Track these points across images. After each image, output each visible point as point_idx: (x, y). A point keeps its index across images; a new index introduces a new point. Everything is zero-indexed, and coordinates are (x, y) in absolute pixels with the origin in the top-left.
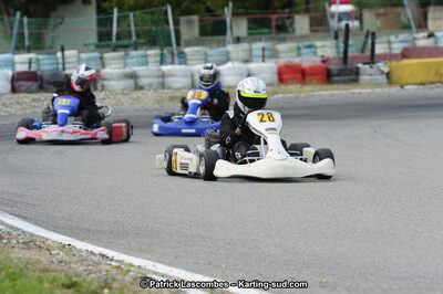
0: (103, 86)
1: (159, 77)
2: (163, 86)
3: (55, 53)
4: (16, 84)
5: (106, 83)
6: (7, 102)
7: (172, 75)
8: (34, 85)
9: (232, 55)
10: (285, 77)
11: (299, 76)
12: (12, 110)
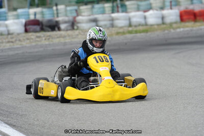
0: (78, 27)
1: (110, 20)
2: (112, 26)
3: (52, 8)
4: (28, 27)
5: (79, 25)
6: (21, 39)
7: (117, 19)
8: (38, 28)
9: (154, 5)
10: (185, 17)
11: (192, 17)
12: (24, 44)
